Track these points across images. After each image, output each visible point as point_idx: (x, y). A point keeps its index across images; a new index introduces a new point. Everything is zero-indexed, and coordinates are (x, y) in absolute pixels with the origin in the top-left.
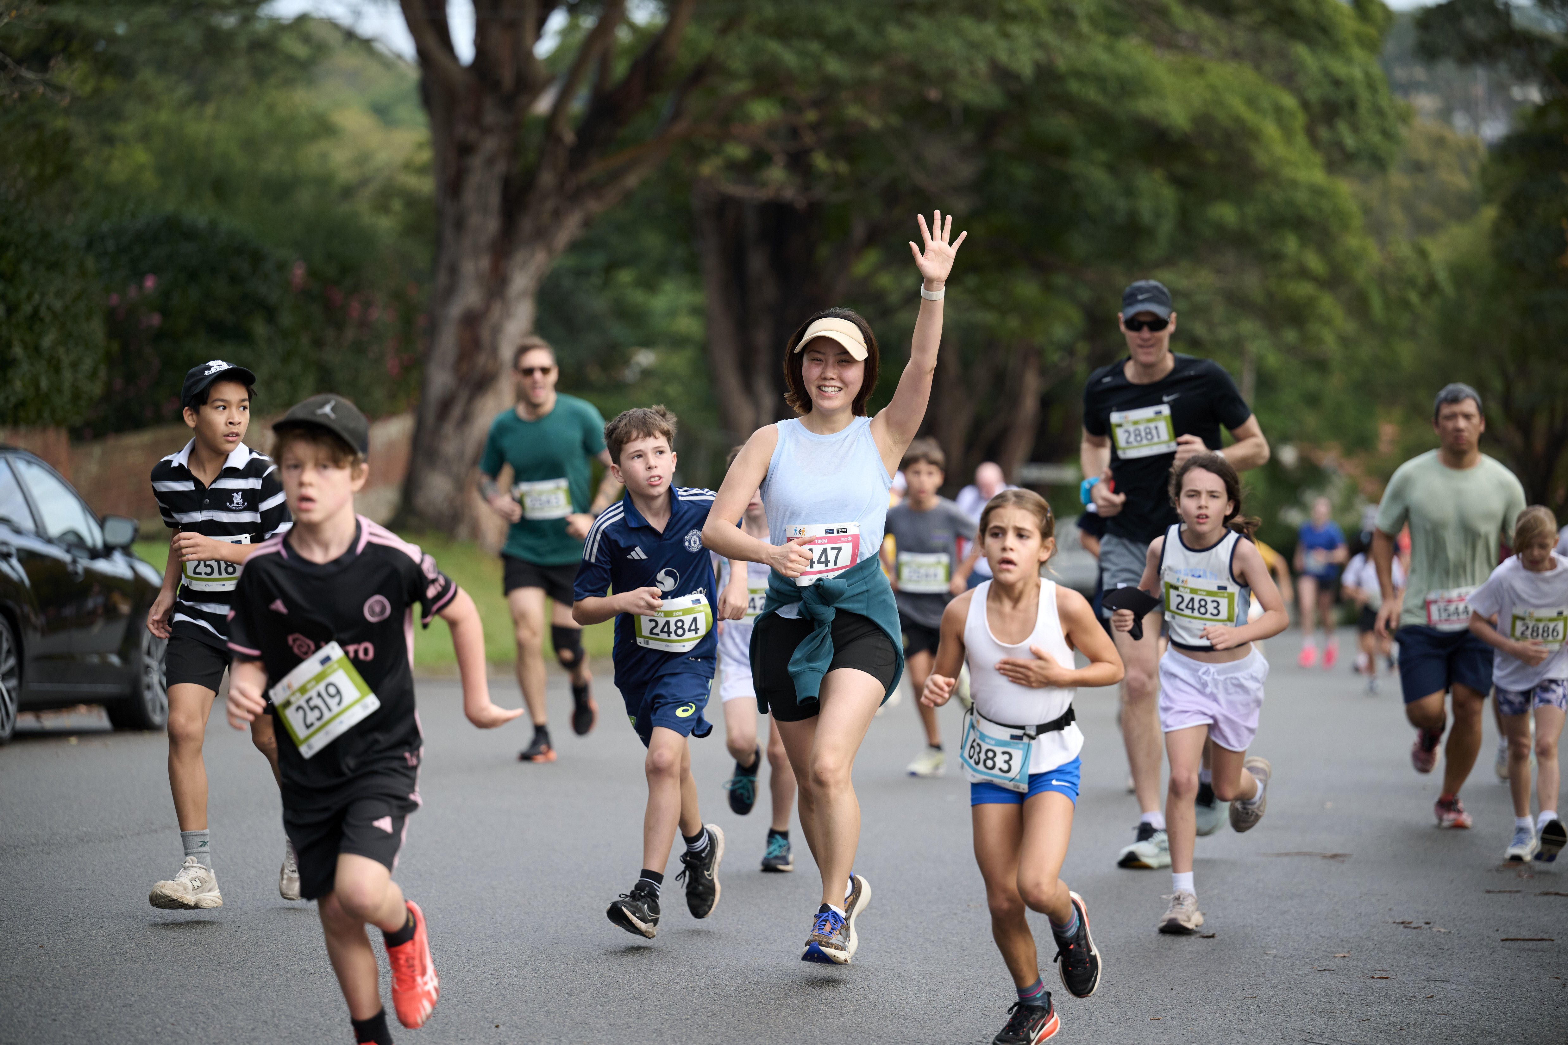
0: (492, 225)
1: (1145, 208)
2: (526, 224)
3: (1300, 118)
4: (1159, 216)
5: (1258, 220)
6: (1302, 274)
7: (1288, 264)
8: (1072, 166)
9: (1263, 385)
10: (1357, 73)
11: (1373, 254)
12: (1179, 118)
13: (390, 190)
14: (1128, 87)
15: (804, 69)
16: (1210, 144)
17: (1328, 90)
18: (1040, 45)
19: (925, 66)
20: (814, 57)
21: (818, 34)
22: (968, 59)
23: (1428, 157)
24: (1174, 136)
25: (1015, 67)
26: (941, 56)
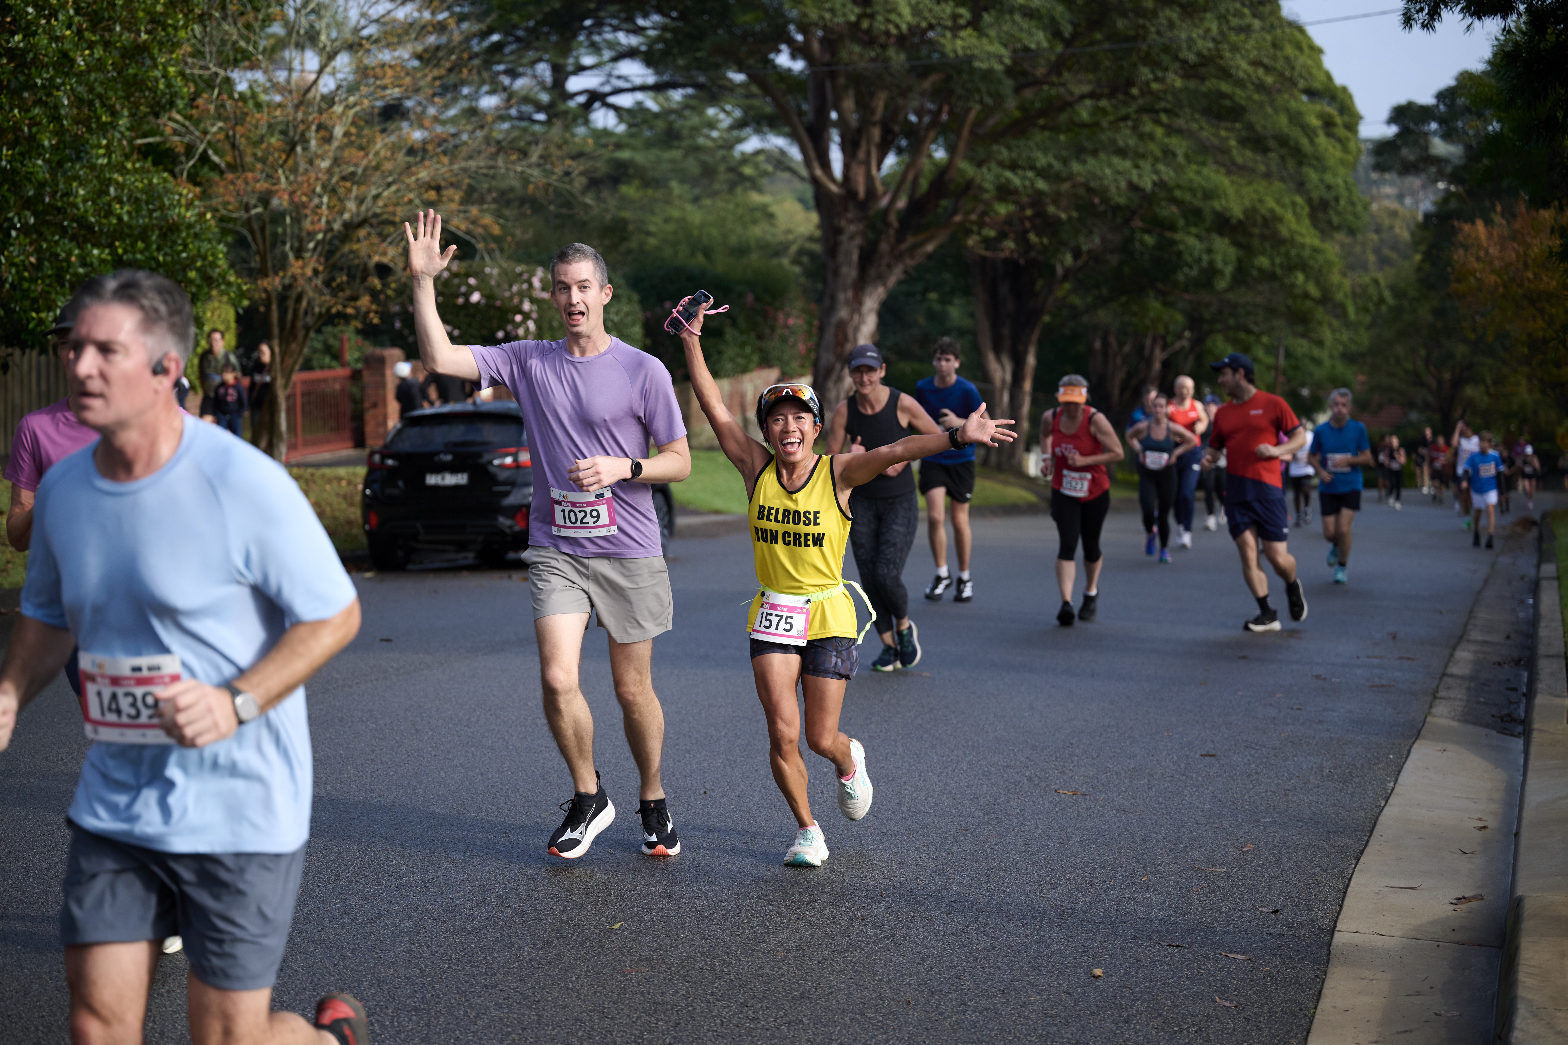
0: (854, 273)
1: (1219, 259)
2: (872, 272)
3: (1307, 210)
4: (1226, 263)
5: (1281, 266)
6: (1306, 296)
7: (1298, 291)
8: (1178, 237)
9: (1289, 355)
10: (1340, 181)
11: (1347, 283)
12: (1237, 211)
13: (801, 252)
14: (1209, 194)
15: (1025, 187)
16: (1255, 225)
17: (1323, 192)
18: (1157, 172)
19: (1092, 184)
20: (1030, 180)
21: (1033, 168)
22: (1115, 180)
23: (1387, 222)
24: (1234, 221)
25: (1142, 184)
26: (1100, 179)
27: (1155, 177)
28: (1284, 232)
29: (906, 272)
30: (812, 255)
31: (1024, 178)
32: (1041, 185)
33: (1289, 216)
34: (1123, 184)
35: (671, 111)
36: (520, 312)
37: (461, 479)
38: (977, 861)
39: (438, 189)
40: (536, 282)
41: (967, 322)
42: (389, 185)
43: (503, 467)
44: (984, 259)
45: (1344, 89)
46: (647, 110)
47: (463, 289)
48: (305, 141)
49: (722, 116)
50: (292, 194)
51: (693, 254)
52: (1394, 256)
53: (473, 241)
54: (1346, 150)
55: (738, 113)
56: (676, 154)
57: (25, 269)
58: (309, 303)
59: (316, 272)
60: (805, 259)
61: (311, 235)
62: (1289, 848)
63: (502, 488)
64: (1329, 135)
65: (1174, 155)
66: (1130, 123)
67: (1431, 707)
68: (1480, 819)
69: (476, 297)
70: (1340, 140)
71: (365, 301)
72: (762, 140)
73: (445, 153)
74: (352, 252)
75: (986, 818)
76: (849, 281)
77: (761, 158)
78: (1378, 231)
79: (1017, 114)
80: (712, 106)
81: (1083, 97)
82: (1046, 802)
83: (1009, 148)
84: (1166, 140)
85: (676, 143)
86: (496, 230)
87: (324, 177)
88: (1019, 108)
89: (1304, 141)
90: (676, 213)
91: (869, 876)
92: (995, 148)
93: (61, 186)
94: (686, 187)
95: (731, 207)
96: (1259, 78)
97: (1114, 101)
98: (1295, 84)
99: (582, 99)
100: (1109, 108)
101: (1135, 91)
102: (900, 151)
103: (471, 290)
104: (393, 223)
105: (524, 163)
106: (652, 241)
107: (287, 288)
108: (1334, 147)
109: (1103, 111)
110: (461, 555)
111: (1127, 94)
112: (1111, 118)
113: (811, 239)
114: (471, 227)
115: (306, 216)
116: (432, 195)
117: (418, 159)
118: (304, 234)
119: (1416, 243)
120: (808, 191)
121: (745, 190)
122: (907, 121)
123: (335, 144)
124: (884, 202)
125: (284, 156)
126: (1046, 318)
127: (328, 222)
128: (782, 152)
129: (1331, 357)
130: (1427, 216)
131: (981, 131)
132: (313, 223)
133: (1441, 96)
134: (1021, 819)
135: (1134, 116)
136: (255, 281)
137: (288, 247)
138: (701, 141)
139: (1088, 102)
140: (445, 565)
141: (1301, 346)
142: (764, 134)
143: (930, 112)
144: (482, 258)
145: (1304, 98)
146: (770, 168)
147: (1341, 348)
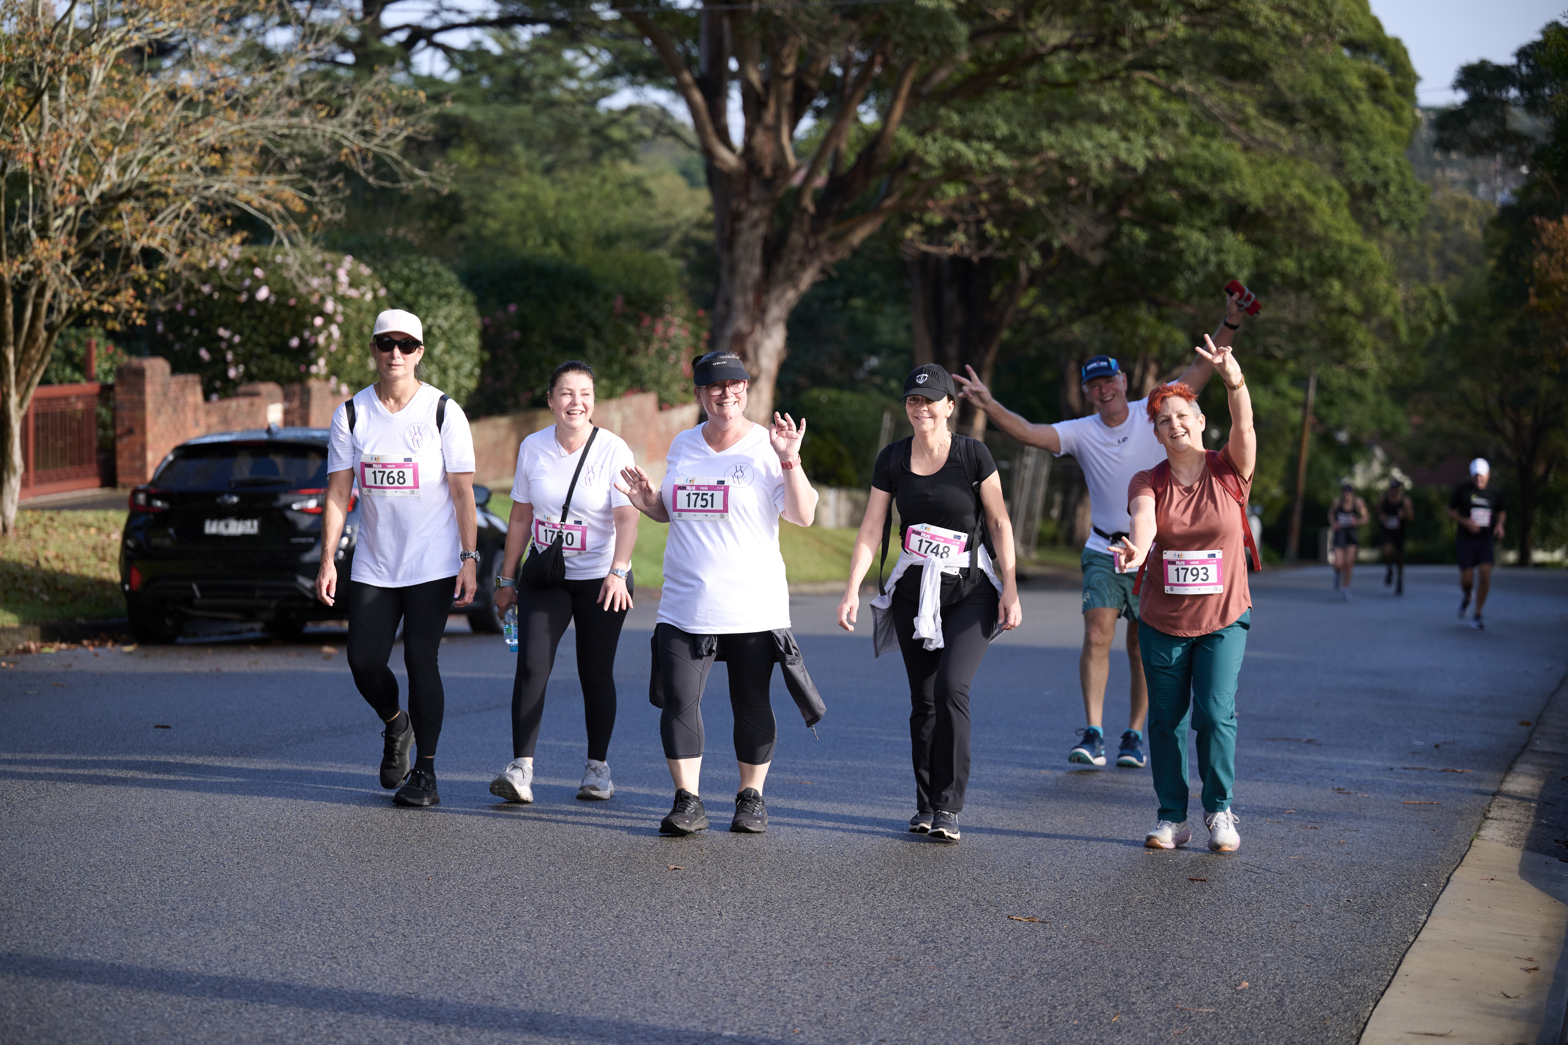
0: (757, 271)
1: (1231, 260)
2: (780, 270)
3: (1346, 197)
4: (1240, 266)
5: (1312, 270)
6: (1343, 310)
7: (1333, 304)
8: (1179, 230)
9: (1321, 387)
10: (1390, 161)
11: (1399, 295)
12: (1255, 196)
13: (687, 241)
14: (1218, 174)
15: (979, 162)
16: (1278, 217)
17: (1368, 176)
18: (1150, 146)
19: (1068, 161)
20: (987, 153)
21: (991, 138)
22: (1098, 157)
23: (1452, 216)
24: (1251, 210)
25: (1132, 162)
26: (1078, 154)
27: (1149, 154)
28: (1316, 227)
29: (823, 271)
30: (701, 246)
31: (978, 151)
32: (1001, 160)
33: (1323, 204)
34: (1108, 163)
35: (518, 54)
36: (322, 313)
37: (250, 527)
38: (911, 995)
39: (223, 151)
40: (343, 276)
41: (902, 337)
42: (162, 147)
43: (303, 511)
44: (926, 254)
45: (1397, 42)
46: (487, 52)
47: (247, 282)
48: (54, 89)
49: (583, 61)
50: (36, 155)
51: (546, 243)
52: (1462, 261)
53: (269, 221)
54: (1398, 120)
55: (606, 58)
56: (525, 110)
58: (55, 295)
59: (65, 257)
60: (692, 251)
61: (59, 209)
62: (1293, 986)
63: (303, 540)
64: (1377, 101)
65: (1176, 125)
66: (1118, 83)
67: (1479, 829)
68: (1530, 960)
69: (263, 293)
70: (1391, 108)
71: (126, 296)
72: (637, 94)
73: (233, 106)
74: (110, 232)
75: (923, 947)
76: (750, 282)
77: (634, 118)
78: (1441, 227)
79: (972, 67)
80: (574, 48)
81: (1056, 49)
82: (997, 931)
83: (961, 112)
84: (1165, 105)
85: (525, 96)
86: (298, 206)
87: (77, 134)
88: (972, 60)
89: (1343, 108)
90: (524, 189)
91: (779, 1009)
92: (942, 111)
94: (534, 154)
95: (595, 181)
96: (1284, 27)
97: (1097, 55)
98: (1332, 36)
99: (402, 36)
100: (1092, 64)
101: (1126, 42)
102: (819, 113)
103: (258, 283)
104: (165, 196)
105: (335, 122)
106: (493, 225)
107: (28, 275)
108: (1382, 116)
109: (1084, 66)
110: (246, 626)
111: (1114, 45)
112: (1094, 76)
113: (701, 225)
114: (265, 202)
115: (52, 184)
116: (214, 160)
117: (199, 114)
118: (49, 208)
119: (1489, 246)
120: (696, 159)
121: (613, 159)
122: (828, 73)
123: (93, 92)
124: (797, 180)
125: (25, 109)
126: (1005, 334)
127: (81, 193)
128: (663, 110)
129: (1377, 391)
130: (1506, 210)
131: (925, 90)
132: (60, 193)
133: (1523, 54)
134: (965, 949)
135: (1123, 74)
137: (29, 224)
138: (556, 93)
139: (1064, 54)
140: (226, 638)
141: (1339, 376)
142: (642, 85)
143: (859, 64)
144: (280, 243)
145: (1346, 53)
146: (647, 131)
147: (1389, 380)
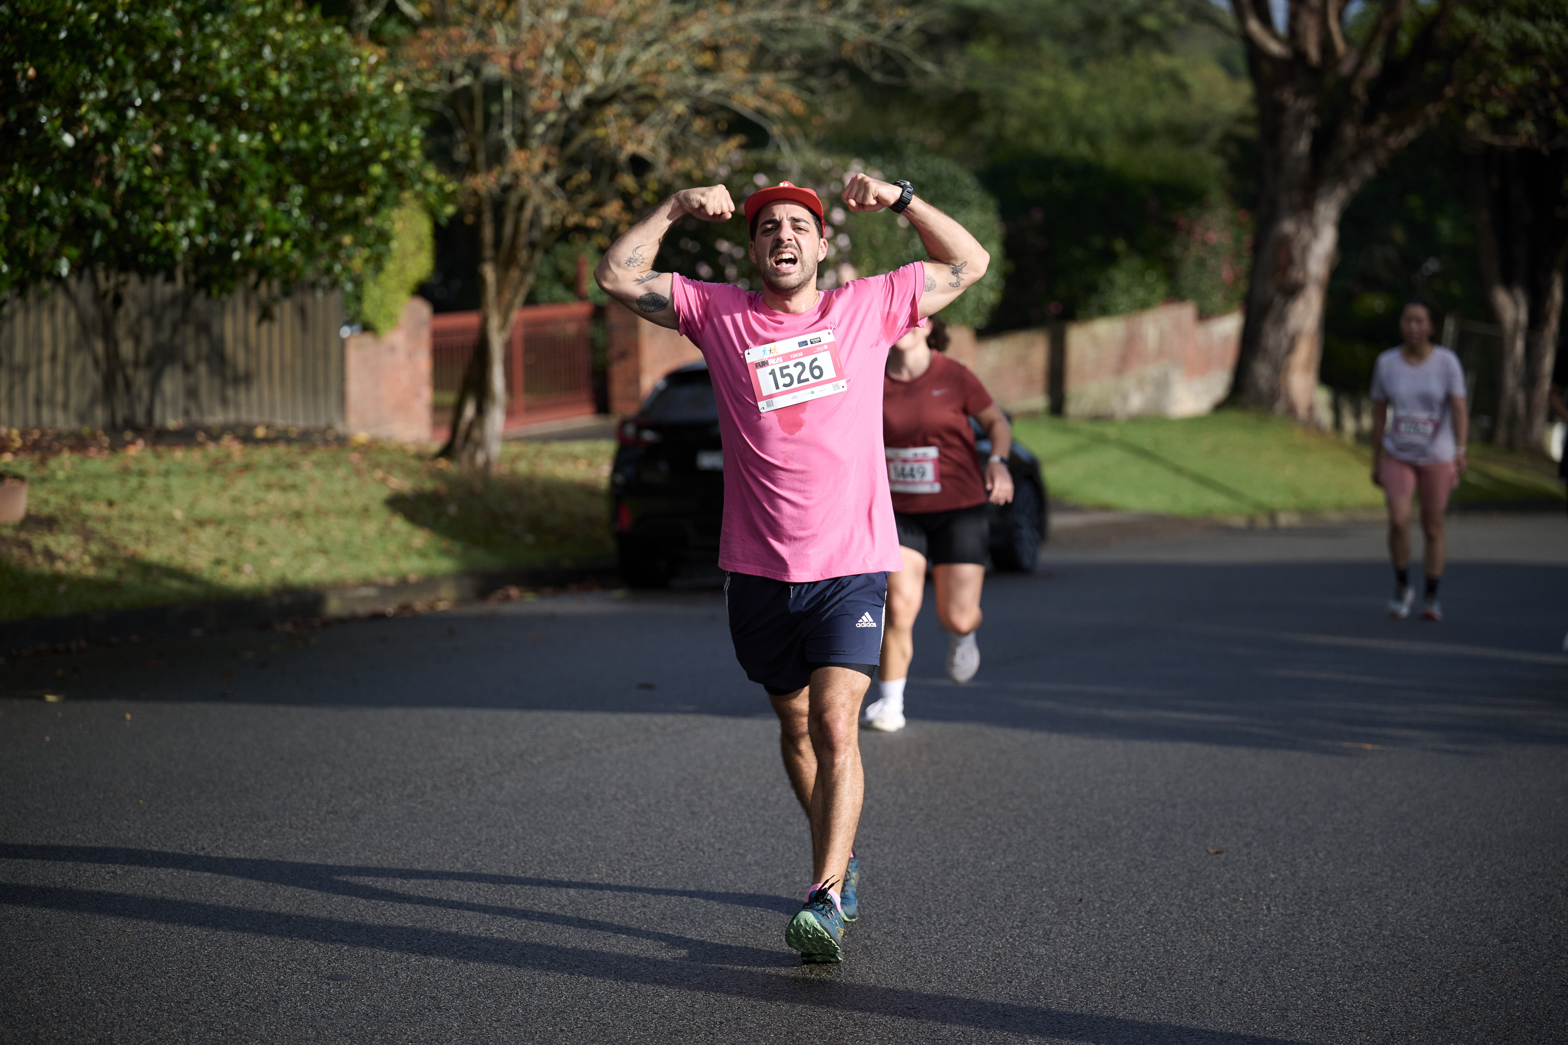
2: (1329, 166)
13: (1228, 137)
38: (1493, 1008)
39: (716, 49)
41: (1463, 239)
42: (649, 44)
44: (1490, 147)
50: (513, 57)
53: (766, 123)
57: (147, 163)
58: (535, 211)
59: (546, 168)
60: (1232, 149)
61: (539, 114)
71: (613, 208)
74: (594, 139)
76: (1296, 179)
86: (798, 107)
87: (557, 33)
90: (1047, 84)
93: (197, 46)
94: (1062, 47)
95: (1126, 74)
104: (653, 99)
105: (837, 13)
106: (1014, 123)
107: (506, 189)
113: (1242, 119)
114: (763, 103)
115: (531, 89)
116: (706, 59)
118: (529, 114)
120: (1237, 48)
121: (1146, 50)
124: (1346, 68)
125: (502, 5)
127: (563, 98)
132: (542, 98)
136: (461, 180)
137: (507, 132)
144: (778, 148)
146: (1181, 18)
